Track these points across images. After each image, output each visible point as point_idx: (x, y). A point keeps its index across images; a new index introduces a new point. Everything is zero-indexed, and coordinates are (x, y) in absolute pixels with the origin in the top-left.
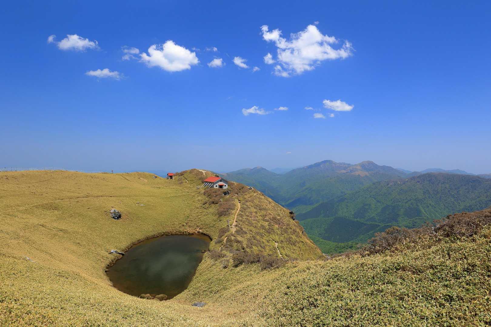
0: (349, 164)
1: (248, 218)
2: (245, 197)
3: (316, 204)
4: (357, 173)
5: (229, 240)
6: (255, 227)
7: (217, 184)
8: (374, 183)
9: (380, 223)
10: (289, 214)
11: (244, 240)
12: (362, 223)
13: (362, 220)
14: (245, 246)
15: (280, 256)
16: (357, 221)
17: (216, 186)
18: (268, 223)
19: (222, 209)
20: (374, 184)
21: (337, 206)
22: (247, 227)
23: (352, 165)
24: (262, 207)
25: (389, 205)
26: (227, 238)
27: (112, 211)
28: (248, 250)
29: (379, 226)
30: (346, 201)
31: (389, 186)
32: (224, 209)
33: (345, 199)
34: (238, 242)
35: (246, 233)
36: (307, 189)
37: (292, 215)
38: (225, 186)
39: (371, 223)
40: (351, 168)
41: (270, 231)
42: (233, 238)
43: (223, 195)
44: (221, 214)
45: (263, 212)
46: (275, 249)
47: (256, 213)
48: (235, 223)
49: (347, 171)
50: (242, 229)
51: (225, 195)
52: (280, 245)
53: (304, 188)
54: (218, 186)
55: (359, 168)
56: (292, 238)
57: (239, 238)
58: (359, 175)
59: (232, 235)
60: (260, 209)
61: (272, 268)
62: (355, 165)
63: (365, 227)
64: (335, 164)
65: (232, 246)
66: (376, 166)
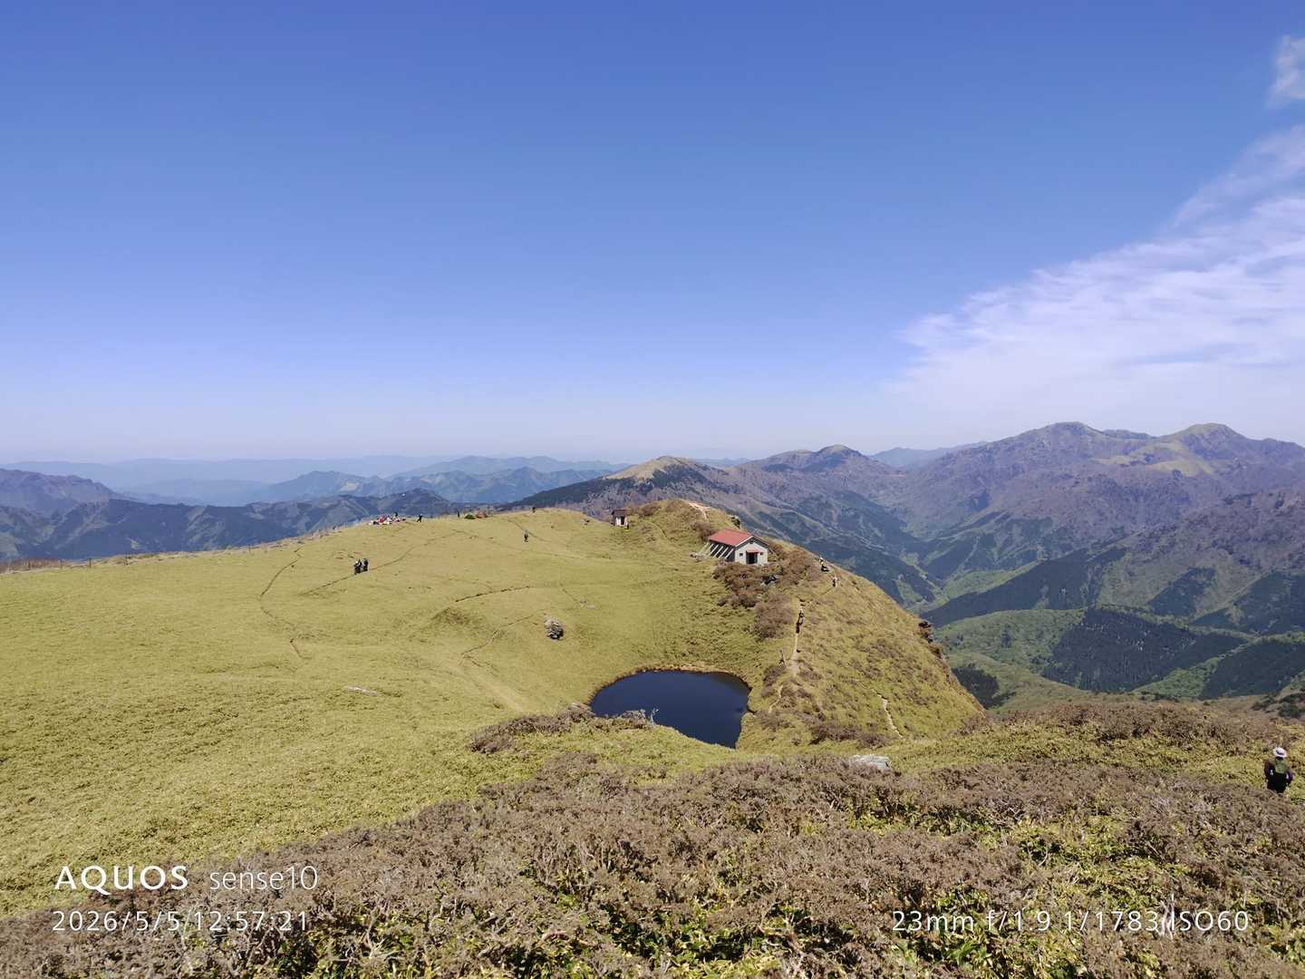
0: (1143, 436)
1: (824, 642)
2: (814, 591)
3: (1025, 567)
4: (1167, 466)
5: (785, 692)
6: (840, 664)
7: (743, 550)
8: (1225, 500)
9: (1246, 631)
10: (918, 629)
11: (817, 691)
12: (1183, 630)
13: (1181, 622)
14: (820, 704)
15: (894, 727)
16: (1166, 624)
17: (741, 555)
18: (868, 654)
19: (767, 623)
20: (1229, 501)
21: (1097, 574)
22: (821, 663)
23: (1154, 438)
24: (852, 618)
25: (1279, 573)
26: (782, 687)
27: (547, 624)
28: (826, 713)
29: (1241, 641)
30: (1128, 556)
31: (1284, 508)
32: (771, 622)
33: (1125, 549)
34: (805, 695)
35: (820, 677)
36: (993, 515)
37: (926, 630)
38: (761, 554)
39: (1213, 630)
40: (1150, 449)
41: (871, 674)
42: (795, 688)
43: (763, 583)
44: (765, 634)
45: (856, 631)
46: (881, 712)
47: (840, 631)
48: (795, 656)
49: (1136, 460)
50: (812, 670)
51: (767, 583)
52: (893, 704)
53: (984, 513)
54: (745, 555)
55: (1175, 447)
56: (920, 690)
57: (808, 689)
58: (1176, 472)
59: (794, 681)
60: (849, 623)
61: (874, 747)
62: (1165, 439)
63: (1193, 643)
64: (1093, 433)
65: (794, 704)
66: (1240, 443)
